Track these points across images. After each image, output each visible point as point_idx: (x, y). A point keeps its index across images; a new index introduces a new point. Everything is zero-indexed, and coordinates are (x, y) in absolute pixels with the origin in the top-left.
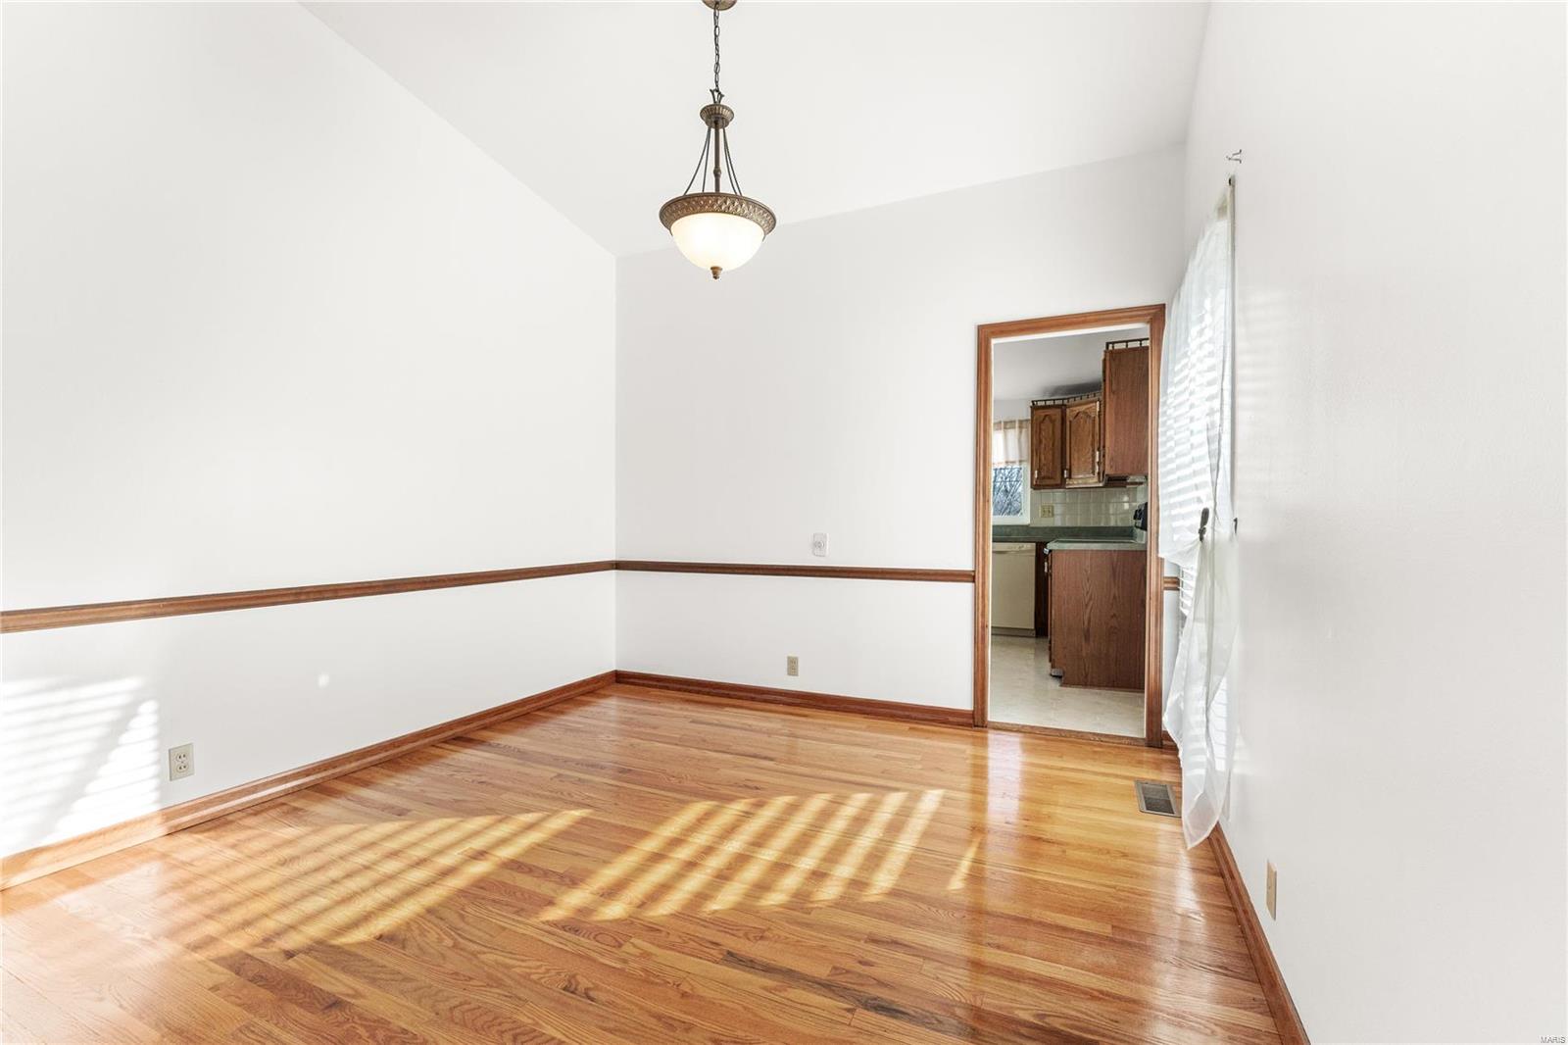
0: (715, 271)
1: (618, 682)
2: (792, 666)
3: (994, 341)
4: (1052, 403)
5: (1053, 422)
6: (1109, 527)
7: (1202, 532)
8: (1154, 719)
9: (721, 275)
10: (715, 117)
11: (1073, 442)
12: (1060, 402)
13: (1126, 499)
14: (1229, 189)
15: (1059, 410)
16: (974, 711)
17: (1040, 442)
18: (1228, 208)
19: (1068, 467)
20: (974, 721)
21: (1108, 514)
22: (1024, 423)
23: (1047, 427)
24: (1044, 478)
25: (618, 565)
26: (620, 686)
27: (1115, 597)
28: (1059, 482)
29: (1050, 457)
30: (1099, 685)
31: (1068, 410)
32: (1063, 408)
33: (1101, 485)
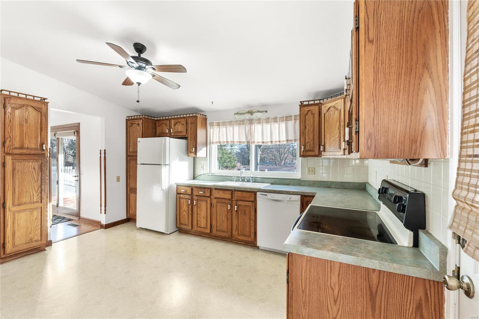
4: (313, 102)
5: (313, 114)
11: (326, 127)
12: (318, 102)
15: (317, 107)
17: (306, 128)
19: (323, 144)
23: (309, 118)
24: (308, 151)
28: (317, 153)
29: (312, 138)
31: (323, 106)
32: (320, 105)
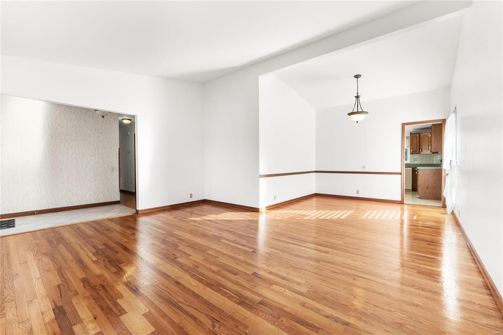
0: (357, 122)
1: (316, 195)
2: (358, 192)
3: (405, 126)
4: (416, 132)
5: (416, 137)
6: (433, 164)
7: (450, 164)
8: (444, 202)
9: (358, 122)
10: (357, 97)
11: (423, 142)
12: (419, 132)
13: (439, 156)
14: (455, 109)
15: (418, 135)
16: (401, 201)
17: (413, 142)
18: (455, 112)
19: (421, 148)
20: (401, 203)
21: (433, 161)
22: (408, 138)
23: (415, 139)
24: (414, 151)
25: (316, 172)
26: (316, 196)
27: (435, 179)
28: (418, 152)
29: (416, 146)
30: (431, 199)
31: (421, 134)
32: (419, 134)
33: (431, 153)
